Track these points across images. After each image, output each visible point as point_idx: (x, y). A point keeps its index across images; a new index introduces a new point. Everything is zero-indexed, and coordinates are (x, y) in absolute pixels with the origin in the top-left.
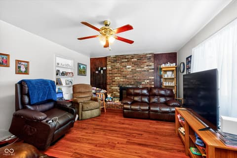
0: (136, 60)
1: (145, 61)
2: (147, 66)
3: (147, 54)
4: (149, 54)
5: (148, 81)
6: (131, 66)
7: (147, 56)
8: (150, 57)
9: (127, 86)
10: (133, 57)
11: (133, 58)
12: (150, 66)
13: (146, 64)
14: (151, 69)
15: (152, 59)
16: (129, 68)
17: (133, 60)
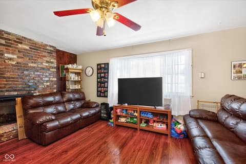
0: (27, 48)
1: (44, 54)
2: (47, 62)
3: (47, 45)
4: (51, 46)
5: (48, 84)
6: (15, 57)
7: (48, 48)
8: (51, 50)
9: (6, 94)
10: (20, 40)
11: (21, 43)
12: (52, 63)
13: (45, 59)
14: (52, 68)
15: (54, 54)
16: (10, 59)
17: (20, 46)
